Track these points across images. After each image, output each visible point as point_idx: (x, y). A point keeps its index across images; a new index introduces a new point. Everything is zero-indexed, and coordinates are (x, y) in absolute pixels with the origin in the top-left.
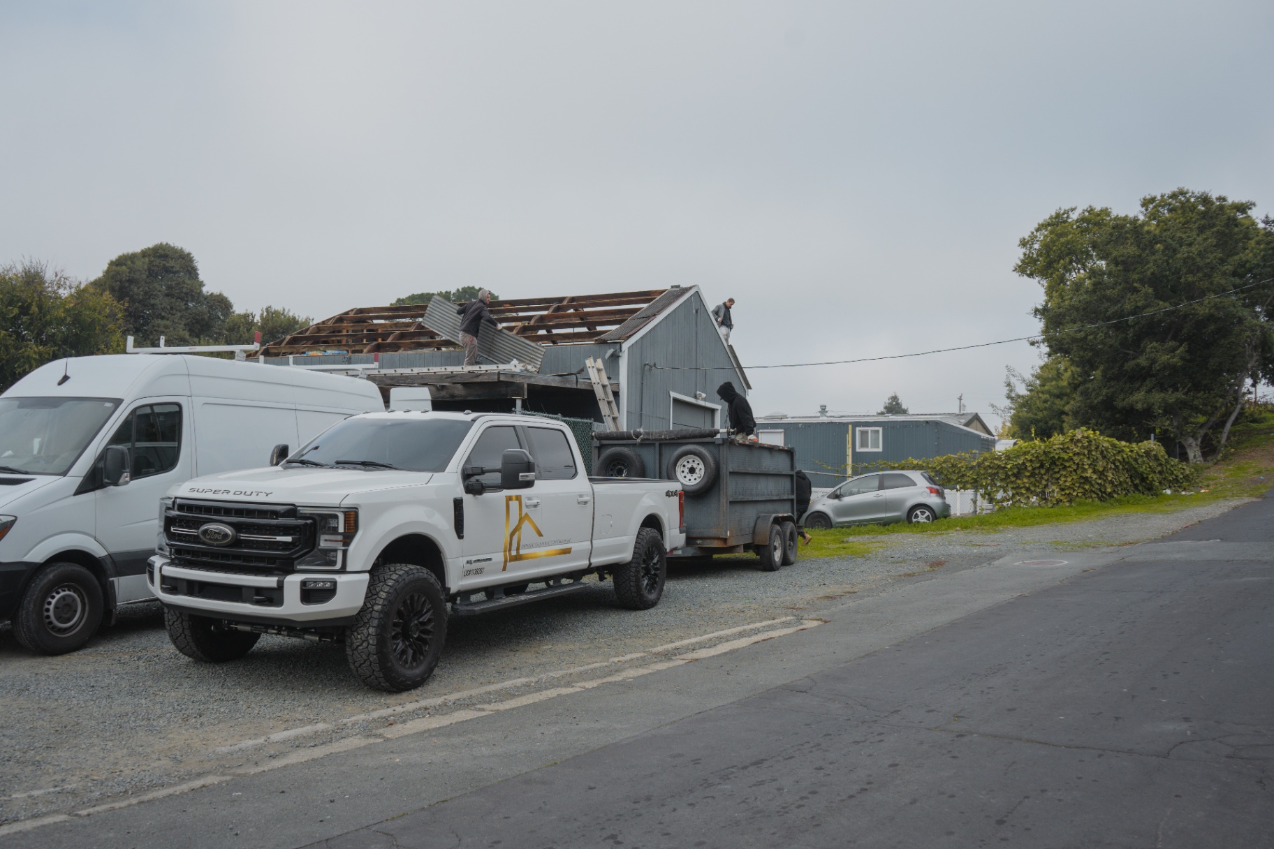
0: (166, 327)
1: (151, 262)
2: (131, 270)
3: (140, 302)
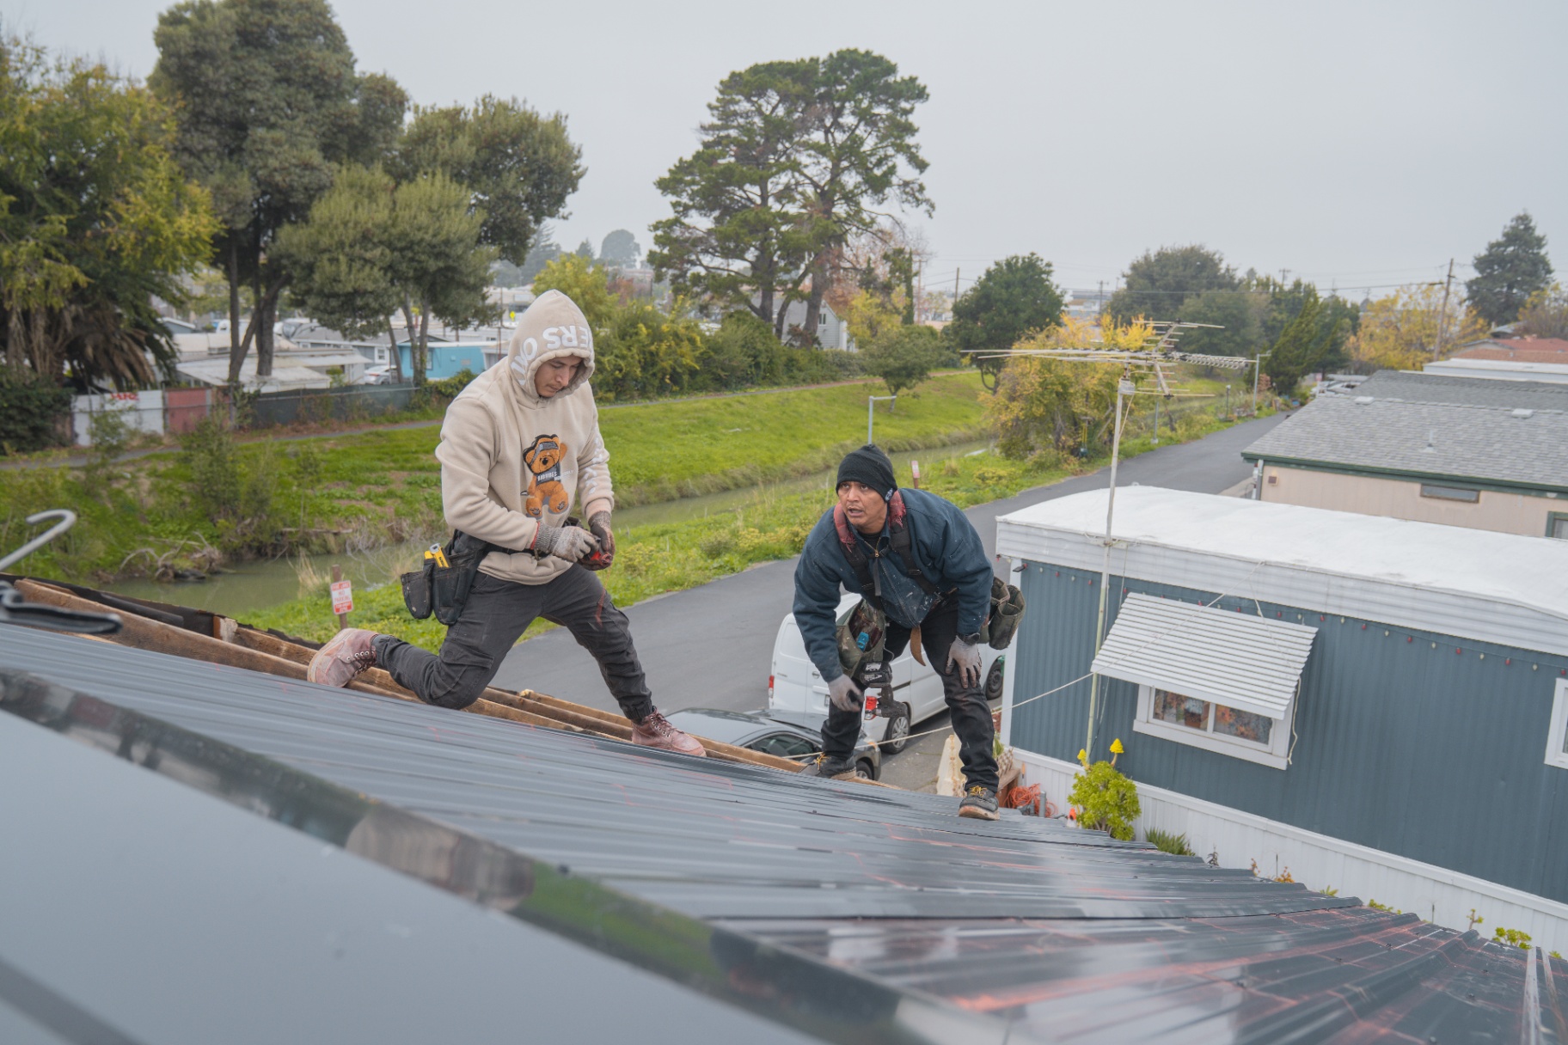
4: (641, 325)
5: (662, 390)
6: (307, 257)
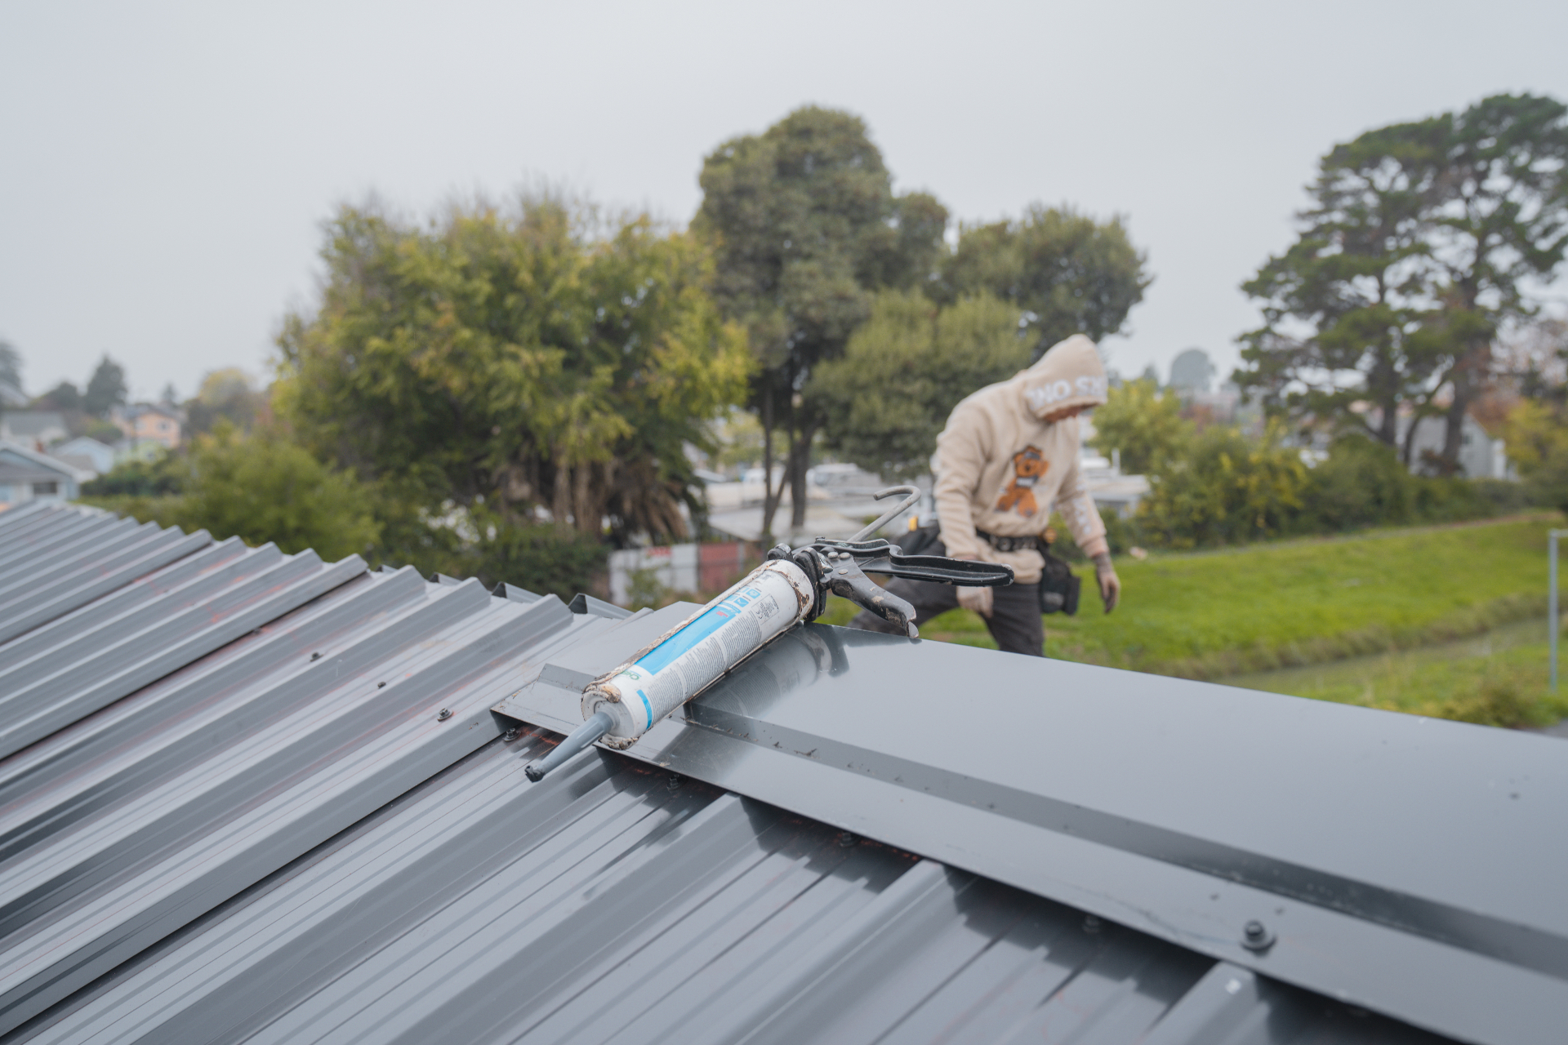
0: (811, 275)
1: (782, 148)
2: (740, 171)
3: (763, 231)
5: (1254, 535)
6: (843, 395)
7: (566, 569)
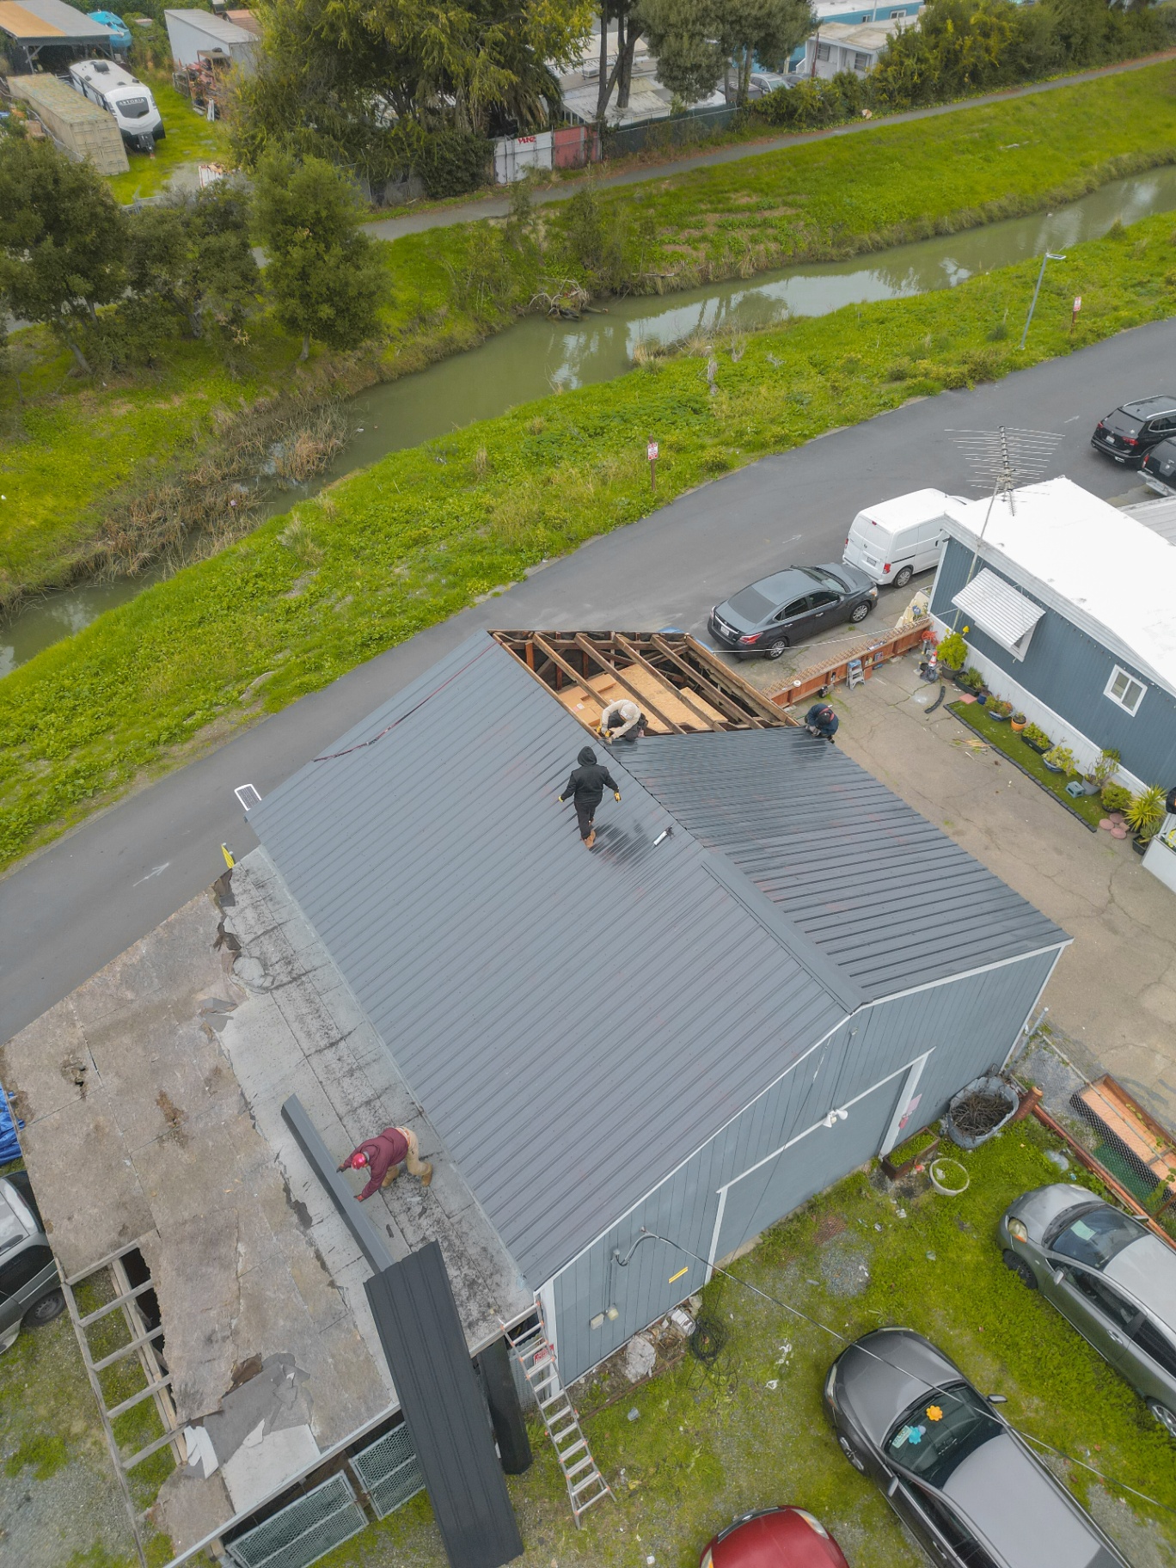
4: (949, 22)
7: (466, 161)
